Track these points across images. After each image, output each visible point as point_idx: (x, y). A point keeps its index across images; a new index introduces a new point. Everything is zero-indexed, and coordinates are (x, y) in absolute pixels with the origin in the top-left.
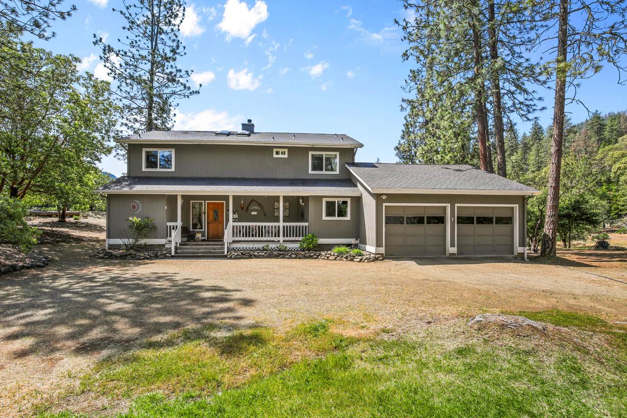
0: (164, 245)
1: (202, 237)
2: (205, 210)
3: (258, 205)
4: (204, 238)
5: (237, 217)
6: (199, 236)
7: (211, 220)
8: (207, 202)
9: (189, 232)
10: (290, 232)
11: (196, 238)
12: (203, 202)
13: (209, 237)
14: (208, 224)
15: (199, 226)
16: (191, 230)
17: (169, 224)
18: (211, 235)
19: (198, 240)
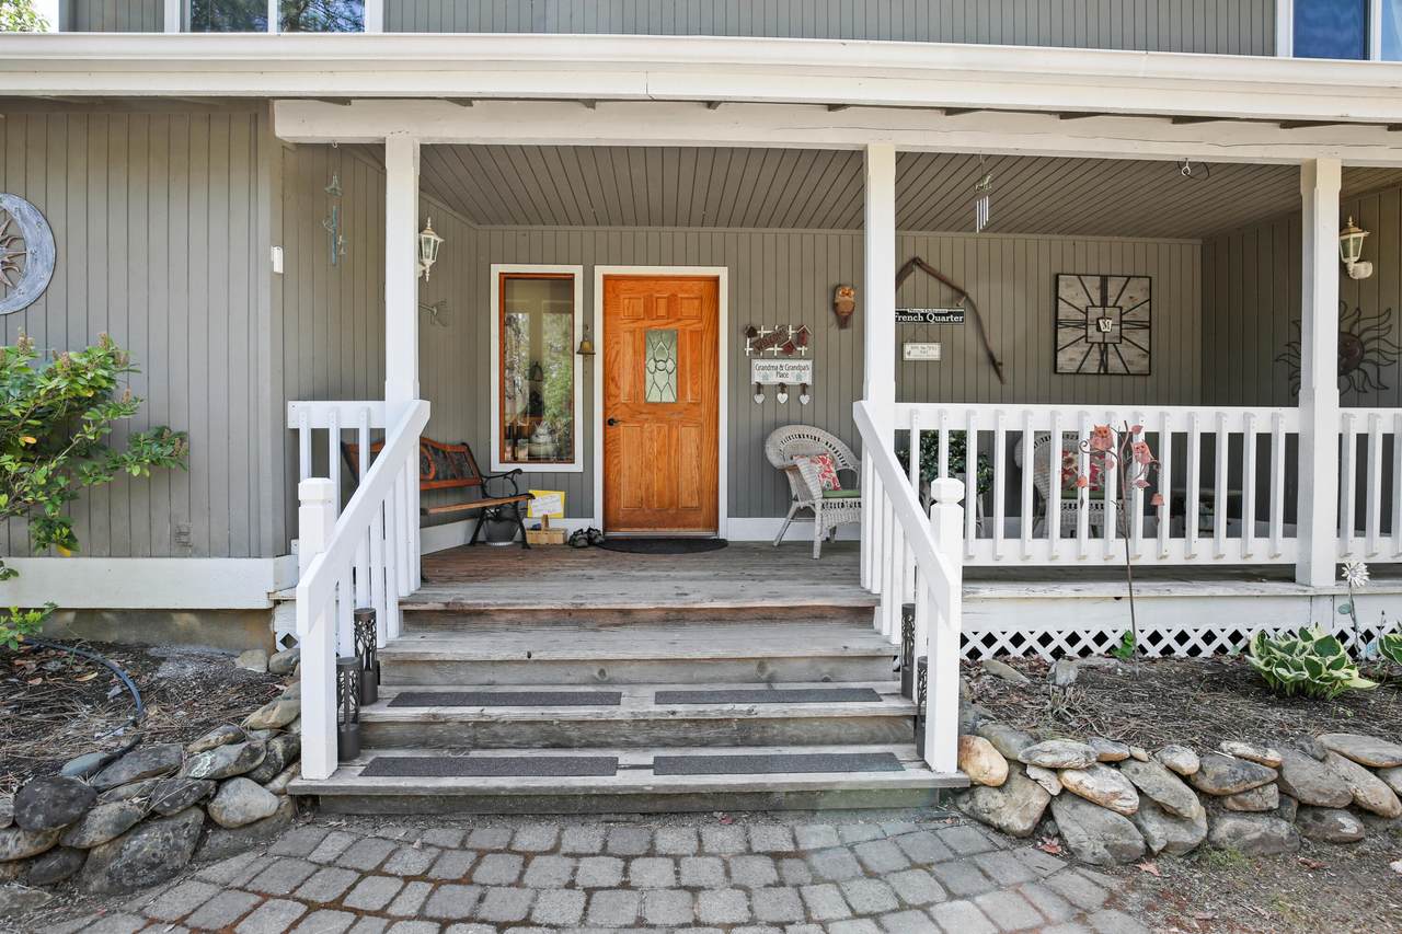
0: (267, 614)
1: (568, 514)
2: (588, 327)
3: (947, 293)
4: (583, 524)
5: (807, 379)
6: (546, 506)
7: (623, 398)
8: (601, 271)
9: (482, 482)
10: (1208, 479)
11: (527, 523)
12: (577, 271)
13: (612, 517)
14: (609, 422)
15: (544, 440)
16: (497, 467)
17: (308, 415)
18: (626, 497)
19: (543, 539)
